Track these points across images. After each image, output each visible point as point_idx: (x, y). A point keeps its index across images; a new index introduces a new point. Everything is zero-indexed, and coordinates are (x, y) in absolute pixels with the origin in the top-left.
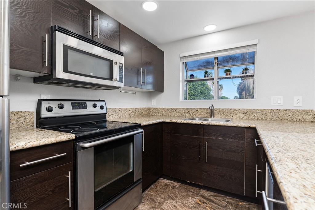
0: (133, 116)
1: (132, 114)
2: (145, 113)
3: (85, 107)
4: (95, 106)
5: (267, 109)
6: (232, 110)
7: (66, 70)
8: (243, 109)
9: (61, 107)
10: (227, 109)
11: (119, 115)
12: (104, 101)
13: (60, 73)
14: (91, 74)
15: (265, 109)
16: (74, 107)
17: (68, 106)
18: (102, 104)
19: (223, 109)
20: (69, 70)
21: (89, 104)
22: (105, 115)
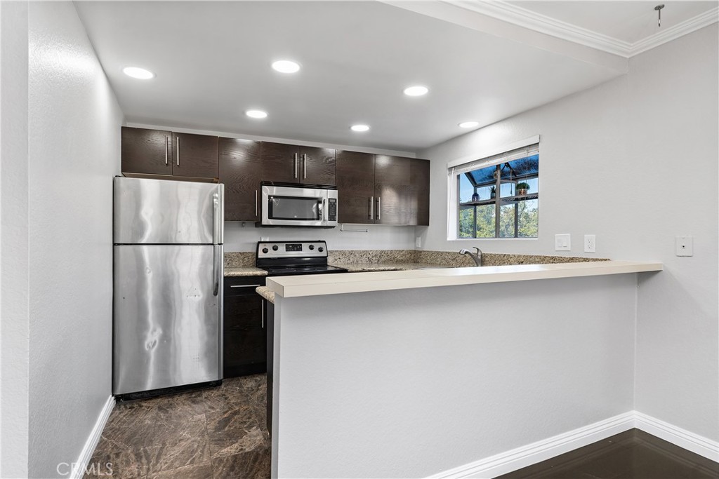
0: (376, 261)
1: (374, 258)
2: (401, 258)
3: (300, 249)
4: (311, 248)
5: (549, 257)
6: (505, 258)
7: (270, 217)
8: (519, 256)
9: (275, 249)
10: (500, 255)
11: (351, 260)
12: (324, 242)
13: (266, 220)
14: (296, 217)
15: (545, 255)
16: (288, 249)
17: (282, 248)
18: (322, 245)
19: (495, 255)
20: (274, 216)
21: (305, 246)
22: (325, 258)
